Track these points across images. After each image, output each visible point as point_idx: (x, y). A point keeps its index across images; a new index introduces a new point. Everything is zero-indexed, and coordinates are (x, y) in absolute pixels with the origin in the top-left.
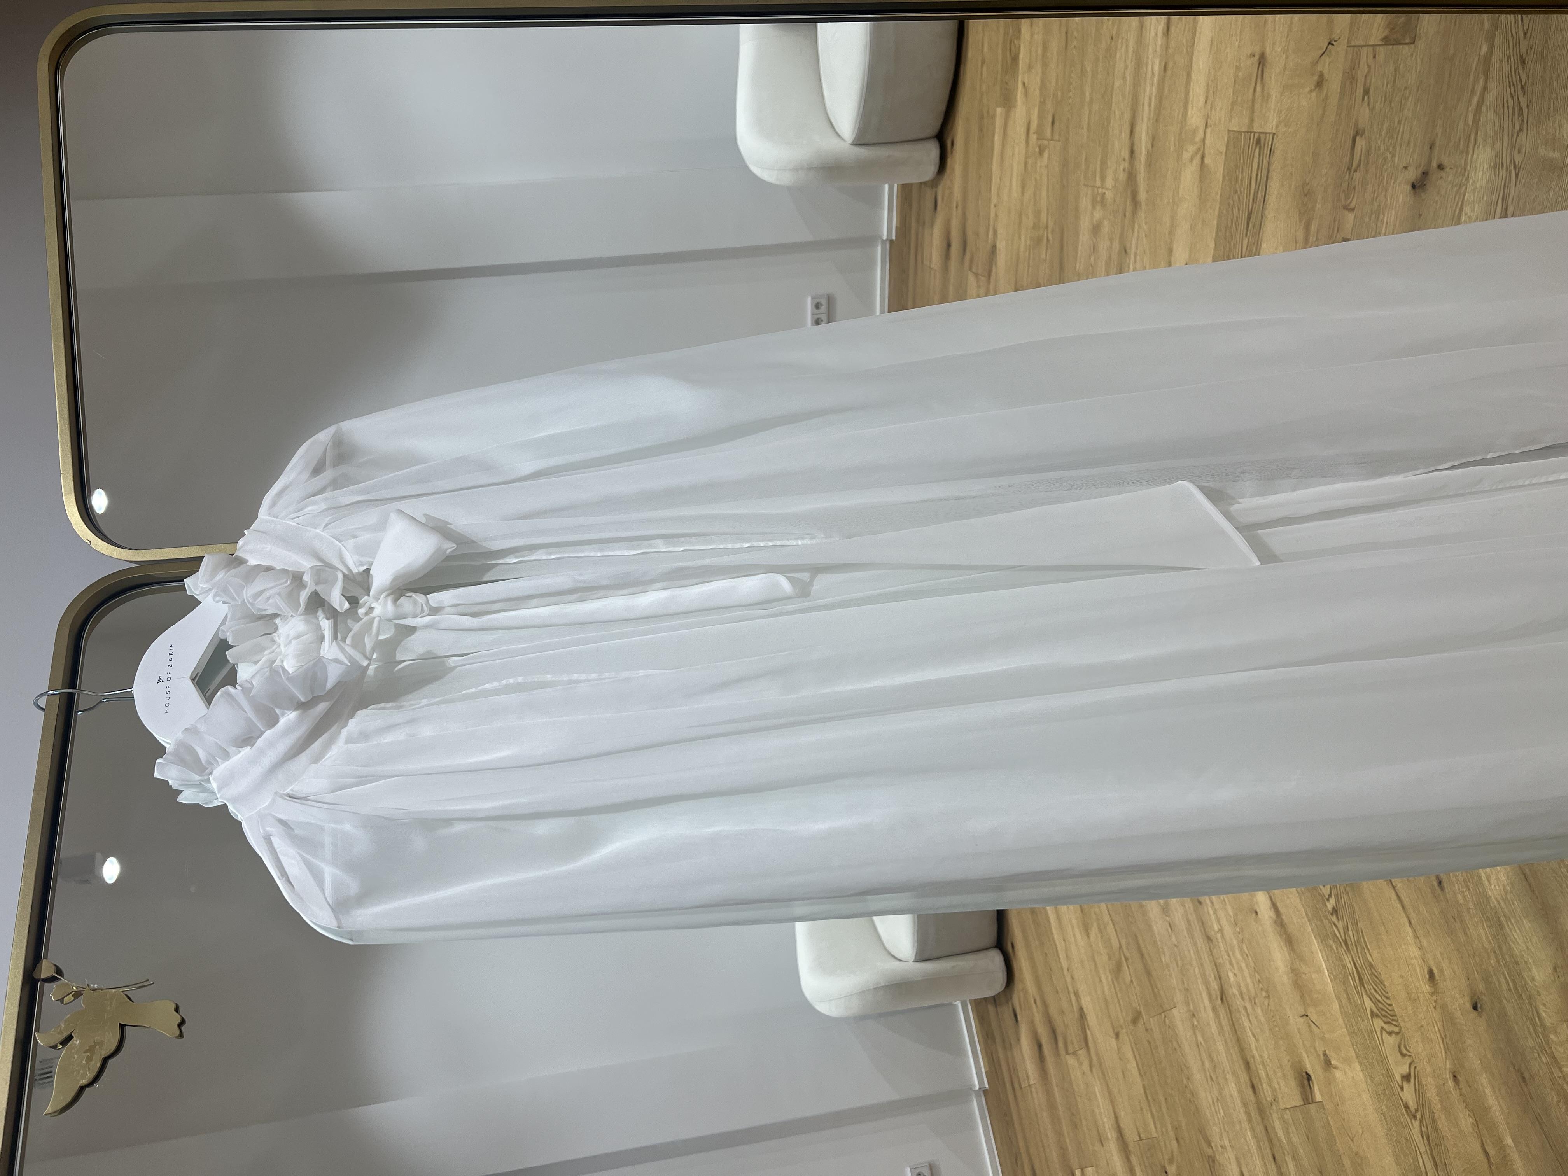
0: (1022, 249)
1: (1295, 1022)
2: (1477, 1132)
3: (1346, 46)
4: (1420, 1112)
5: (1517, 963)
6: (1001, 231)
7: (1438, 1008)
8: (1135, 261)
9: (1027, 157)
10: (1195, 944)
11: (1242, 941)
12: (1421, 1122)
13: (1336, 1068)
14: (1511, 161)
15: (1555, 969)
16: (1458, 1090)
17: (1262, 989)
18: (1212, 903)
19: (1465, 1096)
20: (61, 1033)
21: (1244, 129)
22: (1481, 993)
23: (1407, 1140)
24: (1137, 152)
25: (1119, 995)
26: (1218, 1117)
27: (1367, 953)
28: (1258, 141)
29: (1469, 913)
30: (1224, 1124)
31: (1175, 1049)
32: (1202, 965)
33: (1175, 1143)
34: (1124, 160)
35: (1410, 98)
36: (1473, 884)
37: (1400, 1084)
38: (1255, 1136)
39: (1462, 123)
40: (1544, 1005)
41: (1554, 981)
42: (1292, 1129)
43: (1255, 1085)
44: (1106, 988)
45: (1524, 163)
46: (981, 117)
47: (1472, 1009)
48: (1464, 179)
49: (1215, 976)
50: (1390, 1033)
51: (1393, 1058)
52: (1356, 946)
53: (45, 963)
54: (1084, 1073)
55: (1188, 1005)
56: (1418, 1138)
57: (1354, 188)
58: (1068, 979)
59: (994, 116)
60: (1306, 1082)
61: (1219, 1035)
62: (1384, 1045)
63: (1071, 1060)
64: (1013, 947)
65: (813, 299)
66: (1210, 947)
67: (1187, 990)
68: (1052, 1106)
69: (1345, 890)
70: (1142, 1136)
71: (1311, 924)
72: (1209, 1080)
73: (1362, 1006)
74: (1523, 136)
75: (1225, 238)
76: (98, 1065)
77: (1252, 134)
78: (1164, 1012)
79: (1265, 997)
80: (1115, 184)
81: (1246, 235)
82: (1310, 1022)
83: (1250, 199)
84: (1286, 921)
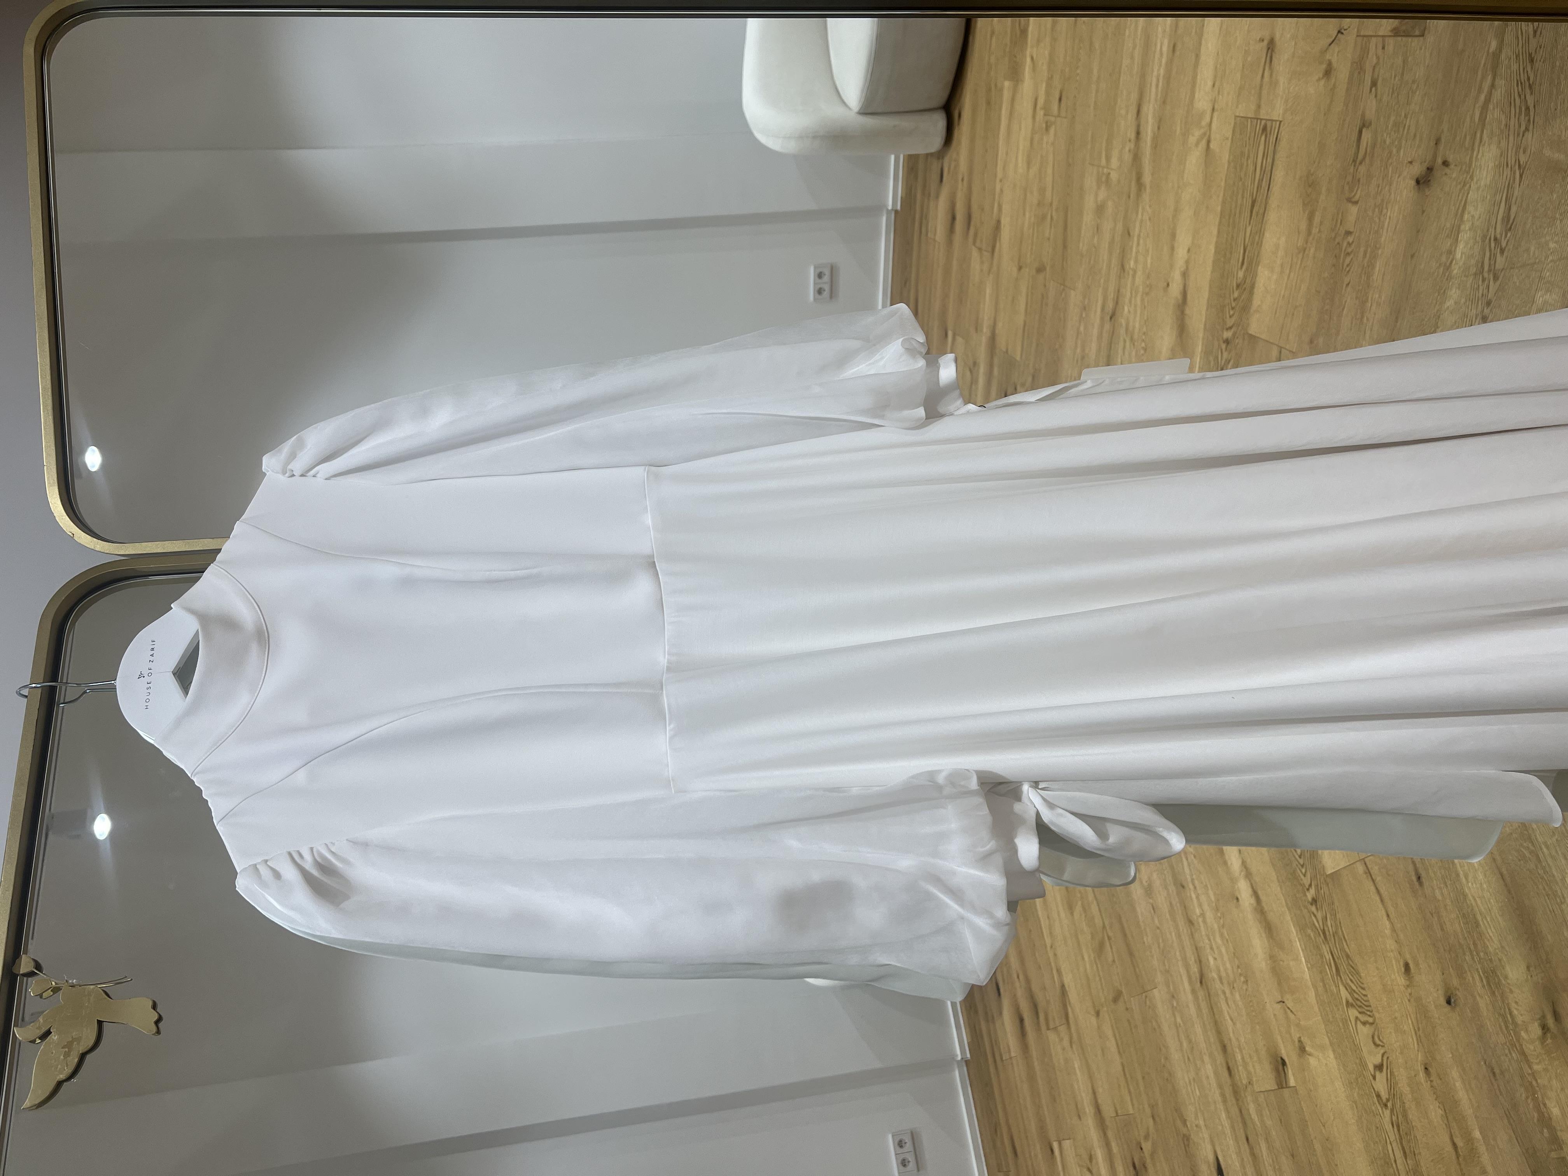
0: (1026, 225)
1: (1272, 1009)
2: (1446, 1124)
3: (1355, 36)
4: (1391, 1102)
5: (1491, 960)
6: (1006, 208)
7: (1412, 1000)
8: (1138, 244)
9: (1033, 132)
10: (1177, 927)
11: (1223, 926)
12: (1392, 1111)
13: (1310, 1054)
14: (1516, 160)
15: (1528, 968)
16: (1429, 1082)
17: (1241, 975)
18: (1195, 888)
19: (1436, 1089)
20: (39, 1028)
21: (1250, 115)
22: (1455, 988)
23: (1377, 1128)
24: (1143, 134)
25: (1101, 974)
26: (1194, 1098)
27: (1345, 944)
28: (1265, 129)
29: (1446, 909)
30: (1199, 1104)
31: (1155, 1029)
32: (1183, 948)
33: (1151, 1121)
34: (1130, 141)
35: (1418, 93)
36: (1451, 881)
37: (1373, 1073)
38: (1229, 1117)
39: (1468, 119)
40: (1516, 1003)
41: (1527, 980)
42: (1266, 1112)
43: (1231, 1067)
44: (1088, 966)
45: (1529, 163)
46: (989, 90)
47: (1445, 1001)
48: (1469, 176)
49: (1195, 960)
50: (1364, 1023)
51: (1366, 1047)
52: (1334, 936)
53: (24, 956)
54: (1064, 1049)
55: (1168, 987)
56: (1388, 1126)
57: (1359, 180)
58: (1051, 955)
59: (1001, 90)
60: (1281, 1067)
61: (1198, 1017)
62: (1358, 1034)
63: (1052, 1036)
65: (815, 268)
66: (1191, 929)
67: (1168, 971)
68: (1031, 1078)
69: (1325, 881)
70: (1119, 1112)
71: (1290, 913)
72: (1187, 1061)
73: (1338, 995)
74: (1529, 135)
75: (1229, 226)
76: (76, 1060)
77: (1259, 121)
78: (1145, 992)
79: (1244, 982)
80: (1120, 165)
81: (1250, 224)
82: (1287, 1009)
83: (1253, 188)
84: (1266, 908)
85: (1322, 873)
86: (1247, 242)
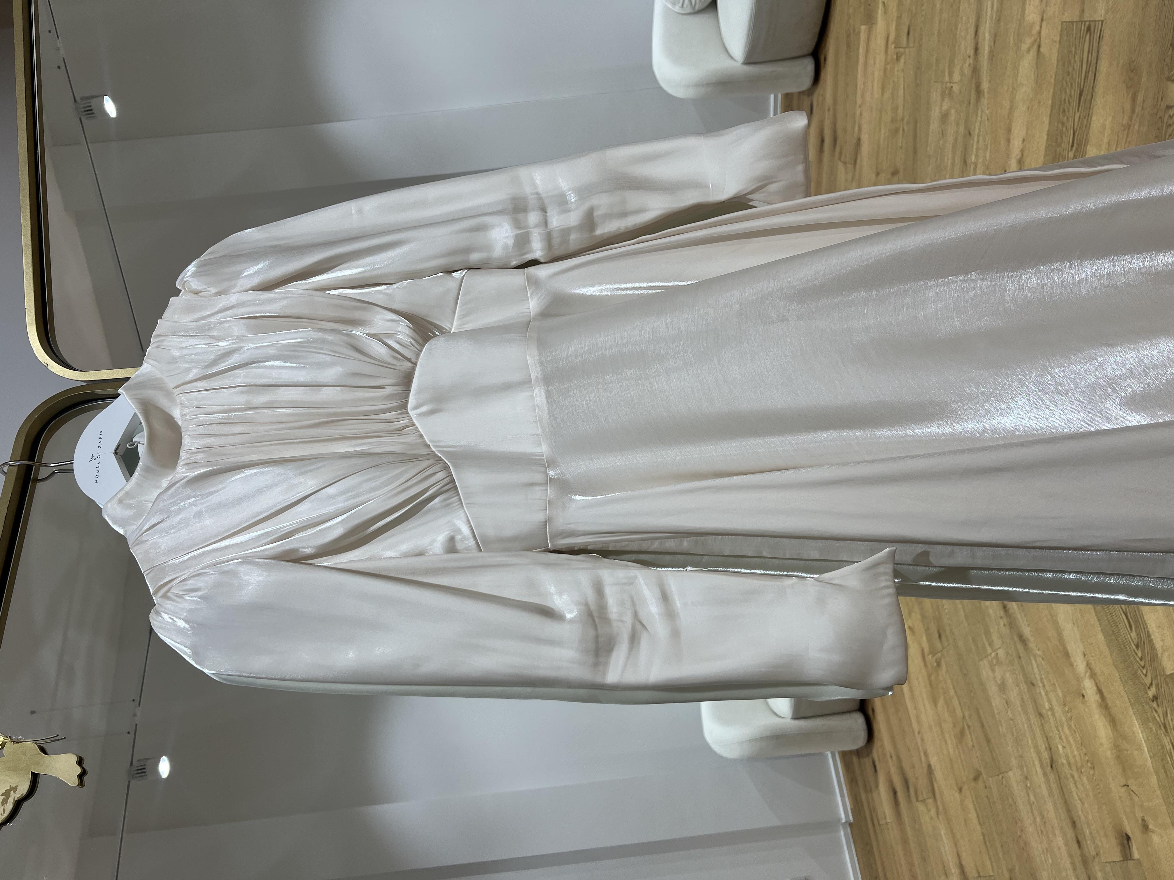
0: (882, 139)
1: (1117, 791)
6: (865, 127)
8: (978, 141)
9: (886, 63)
10: (1028, 719)
11: (1071, 718)
13: (1152, 832)
17: (1088, 761)
18: (1044, 686)
21: (1075, 20)
24: (981, 50)
25: (963, 757)
26: (1046, 864)
28: (1089, 29)
30: (1051, 870)
31: (1011, 805)
32: (1034, 737)
34: (969, 57)
43: (1080, 840)
44: (951, 750)
46: (849, 36)
49: (1046, 748)
54: (932, 818)
55: (1022, 770)
58: (919, 741)
59: (859, 33)
60: (1126, 842)
61: (1050, 796)
63: (921, 807)
64: (873, 711)
66: (1041, 722)
67: (1021, 757)
68: (905, 841)
69: (1165, 681)
70: (981, 874)
71: (1133, 709)
72: (1040, 834)
75: (1059, 115)
77: (1083, 23)
78: (1001, 773)
79: (1090, 768)
80: (961, 79)
81: (1078, 111)
82: (1132, 793)
83: (1081, 79)
84: (1110, 703)
85: (1162, 673)
86: (1075, 127)
